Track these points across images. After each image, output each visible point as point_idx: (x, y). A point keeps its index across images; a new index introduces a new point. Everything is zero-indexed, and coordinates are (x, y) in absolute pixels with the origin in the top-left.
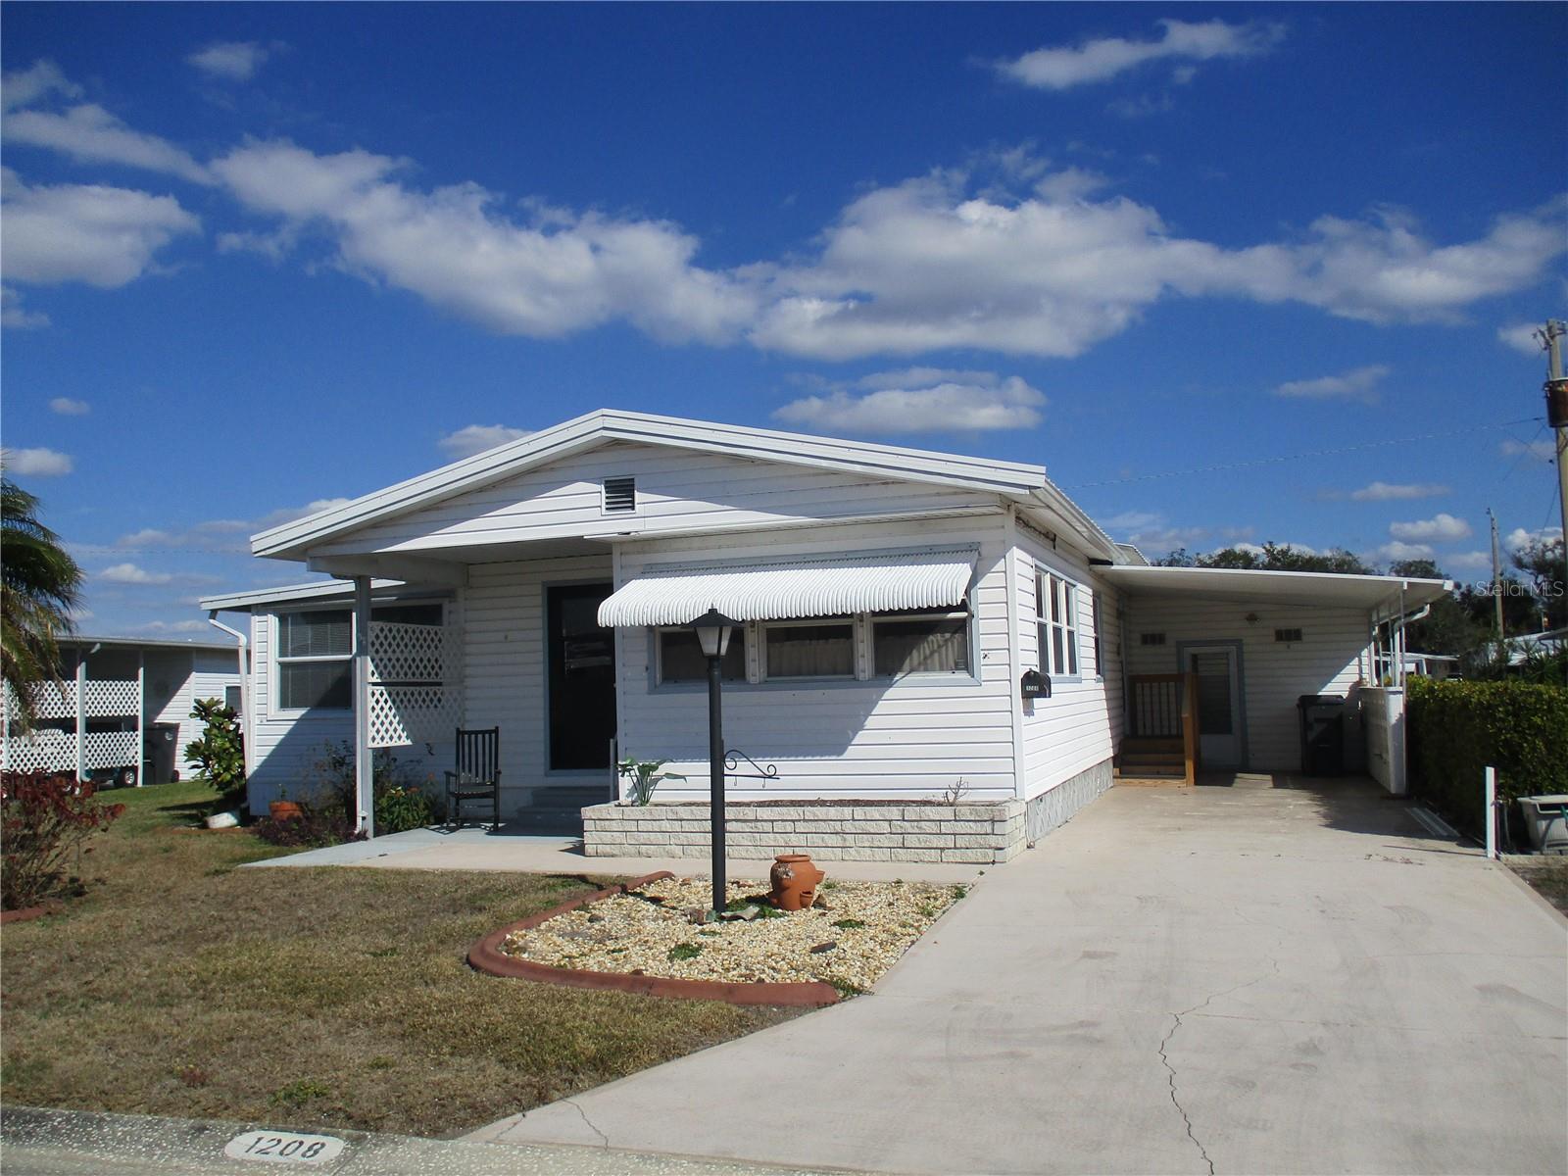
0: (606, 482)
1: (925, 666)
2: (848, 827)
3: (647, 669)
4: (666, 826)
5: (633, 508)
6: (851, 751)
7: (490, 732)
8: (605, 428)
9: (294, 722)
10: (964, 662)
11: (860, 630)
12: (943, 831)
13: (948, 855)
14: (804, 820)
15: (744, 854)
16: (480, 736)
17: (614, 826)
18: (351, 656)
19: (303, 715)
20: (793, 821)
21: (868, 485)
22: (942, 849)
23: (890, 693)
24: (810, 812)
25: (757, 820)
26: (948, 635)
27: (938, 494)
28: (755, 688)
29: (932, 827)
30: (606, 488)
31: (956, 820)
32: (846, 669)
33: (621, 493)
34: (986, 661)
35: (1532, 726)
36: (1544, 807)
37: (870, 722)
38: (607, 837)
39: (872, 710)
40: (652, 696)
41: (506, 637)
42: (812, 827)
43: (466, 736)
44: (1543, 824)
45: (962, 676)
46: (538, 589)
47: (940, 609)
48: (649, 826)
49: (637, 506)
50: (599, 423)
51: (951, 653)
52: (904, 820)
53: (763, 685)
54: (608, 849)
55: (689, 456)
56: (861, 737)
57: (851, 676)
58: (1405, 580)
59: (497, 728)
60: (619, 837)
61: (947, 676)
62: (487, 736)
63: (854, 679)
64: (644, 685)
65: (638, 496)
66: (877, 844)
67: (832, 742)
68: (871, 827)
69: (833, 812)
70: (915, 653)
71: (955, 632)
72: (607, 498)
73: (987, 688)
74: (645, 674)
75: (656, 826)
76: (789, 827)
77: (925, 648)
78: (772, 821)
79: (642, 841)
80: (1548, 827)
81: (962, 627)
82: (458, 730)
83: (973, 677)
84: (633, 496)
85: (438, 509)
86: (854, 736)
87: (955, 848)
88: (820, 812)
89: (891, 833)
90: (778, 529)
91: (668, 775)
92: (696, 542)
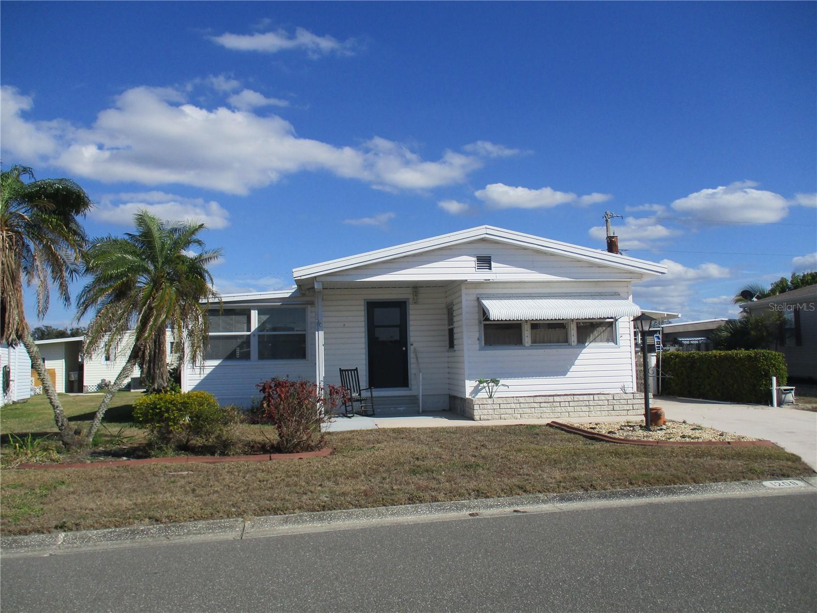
0: (477, 257)
1: (594, 340)
2: (591, 403)
3: (479, 339)
4: (513, 406)
5: (490, 269)
6: (569, 374)
7: (354, 370)
8: (486, 234)
9: (214, 367)
10: (613, 338)
11: (572, 325)
12: (629, 403)
13: (630, 412)
14: (574, 401)
15: (548, 416)
16: (350, 372)
17: (489, 406)
18: (250, 333)
19: (220, 364)
20: (569, 402)
21: (592, 267)
22: (628, 410)
23: (584, 351)
24: (576, 398)
25: (554, 402)
26: (604, 328)
27: (620, 273)
28: (528, 348)
29: (625, 402)
30: (477, 259)
31: (634, 399)
32: (566, 340)
33: (485, 262)
34: (620, 339)
35: (772, 363)
36: (785, 390)
37: (577, 362)
38: (485, 412)
39: (577, 357)
40: (481, 352)
41: (344, 325)
42: (576, 404)
43: (344, 372)
44: (784, 396)
45: (612, 344)
46: (362, 303)
47: (605, 318)
48: (505, 406)
49: (492, 268)
50: (484, 231)
51: (605, 335)
52: (614, 399)
53: (531, 348)
54: (486, 417)
55: (517, 249)
56: (573, 368)
57: (567, 344)
58: (666, 313)
59: (357, 368)
60: (491, 412)
61: (606, 344)
62: (353, 372)
63: (569, 345)
64: (477, 347)
65: (493, 264)
66: (603, 409)
67: (561, 370)
68: (600, 403)
69: (586, 397)
70: (591, 335)
71: (609, 327)
72: (477, 264)
73: (622, 349)
74: (478, 342)
75: (509, 406)
76: (567, 404)
77: (596, 333)
78: (560, 402)
79: (502, 413)
80: (785, 397)
81: (611, 324)
82: (340, 369)
83: (617, 344)
84: (490, 264)
85: (391, 262)
86: (571, 368)
87: (633, 409)
88: (581, 398)
89: (608, 405)
90: (548, 282)
91: (503, 385)
92: (501, 286)
